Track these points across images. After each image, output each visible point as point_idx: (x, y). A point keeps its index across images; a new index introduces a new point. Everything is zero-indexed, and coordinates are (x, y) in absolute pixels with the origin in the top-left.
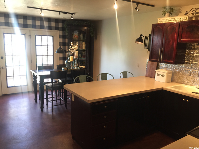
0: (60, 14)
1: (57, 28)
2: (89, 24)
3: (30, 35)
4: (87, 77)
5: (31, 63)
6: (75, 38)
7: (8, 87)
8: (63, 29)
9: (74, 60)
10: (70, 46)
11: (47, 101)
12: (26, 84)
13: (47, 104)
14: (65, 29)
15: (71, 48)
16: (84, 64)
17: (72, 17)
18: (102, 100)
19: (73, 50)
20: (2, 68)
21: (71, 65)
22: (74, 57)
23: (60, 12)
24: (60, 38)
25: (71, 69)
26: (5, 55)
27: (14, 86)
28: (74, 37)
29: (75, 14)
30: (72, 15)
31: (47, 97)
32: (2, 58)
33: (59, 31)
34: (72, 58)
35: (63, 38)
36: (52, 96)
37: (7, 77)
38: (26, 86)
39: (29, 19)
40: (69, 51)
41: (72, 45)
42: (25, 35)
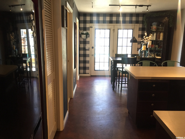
0: (136, 8)
1: (137, 22)
2: (168, 14)
3: (114, 30)
4: (150, 62)
5: (113, 52)
6: (153, 30)
7: (95, 70)
8: (143, 22)
9: (147, 49)
10: (144, 36)
11: (119, 83)
12: (108, 70)
13: (119, 86)
14: (144, 22)
15: (146, 38)
16: (161, 55)
17: (147, 9)
18: (151, 79)
19: (147, 39)
20: (92, 55)
21: (143, 54)
22: (147, 46)
23: (136, 6)
24: (139, 30)
25: (143, 57)
26: (95, 46)
27: (99, 70)
28: (152, 28)
29: (151, 6)
30: (148, 7)
31: (122, 80)
32: (93, 48)
33: (138, 24)
34: (144, 47)
35: (142, 30)
36: (125, 80)
37: (95, 62)
38: (108, 71)
39: (114, 17)
40: (143, 42)
41: (146, 35)
42: (110, 29)
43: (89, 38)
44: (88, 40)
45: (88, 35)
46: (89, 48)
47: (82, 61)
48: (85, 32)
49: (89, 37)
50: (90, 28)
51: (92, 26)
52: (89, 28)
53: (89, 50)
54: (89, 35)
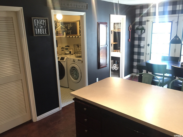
20: (147, 54)
32: (148, 45)
42: (172, 22)
43: (144, 34)
44: (143, 36)
45: (143, 31)
46: (144, 45)
47: (136, 59)
48: (140, 27)
49: (144, 32)
50: (147, 22)
51: (149, 19)
52: (145, 22)
53: (143, 47)
54: (145, 30)
